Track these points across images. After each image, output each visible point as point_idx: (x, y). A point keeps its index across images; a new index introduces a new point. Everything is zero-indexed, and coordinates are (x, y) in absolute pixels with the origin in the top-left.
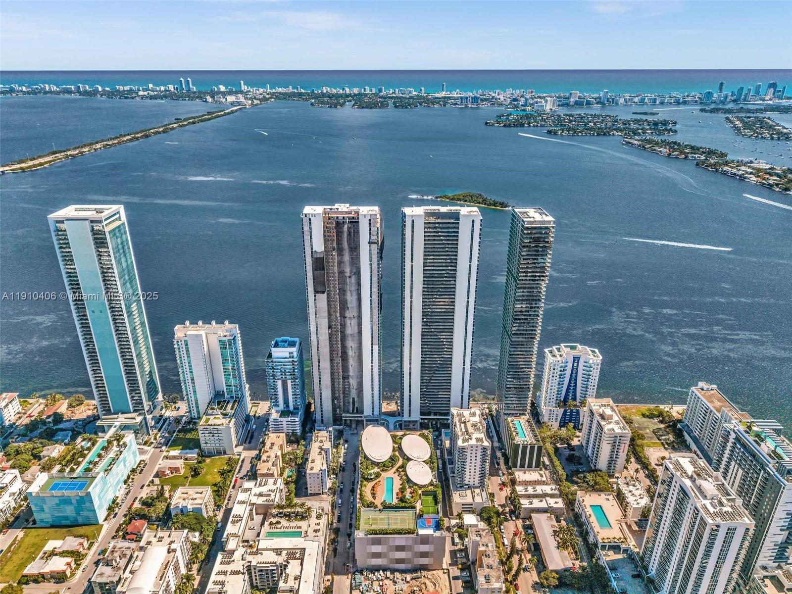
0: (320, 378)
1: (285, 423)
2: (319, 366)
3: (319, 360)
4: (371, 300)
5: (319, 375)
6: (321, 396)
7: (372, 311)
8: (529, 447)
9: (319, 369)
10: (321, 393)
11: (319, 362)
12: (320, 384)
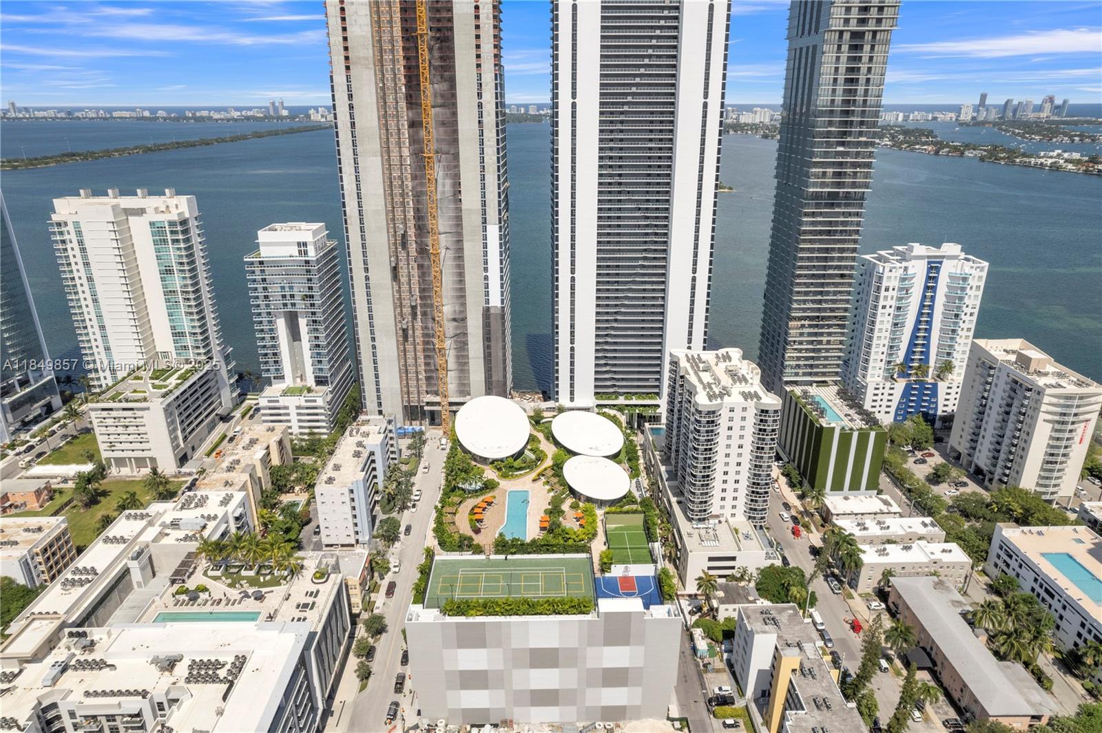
0: (370, 310)
1: (293, 411)
2: (367, 278)
3: (365, 263)
4: (480, 105)
5: (369, 302)
6: (374, 354)
8: (855, 435)
9: (368, 287)
10: (374, 347)
11: (367, 270)
12: (371, 325)
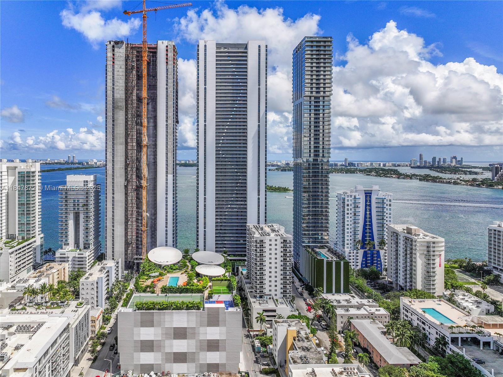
4: (167, 125)
7: (167, 136)
8: (334, 263)
9: (113, 201)
12: (113, 220)
